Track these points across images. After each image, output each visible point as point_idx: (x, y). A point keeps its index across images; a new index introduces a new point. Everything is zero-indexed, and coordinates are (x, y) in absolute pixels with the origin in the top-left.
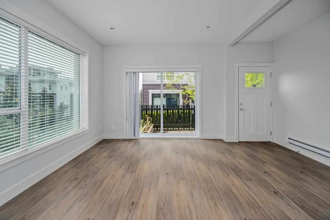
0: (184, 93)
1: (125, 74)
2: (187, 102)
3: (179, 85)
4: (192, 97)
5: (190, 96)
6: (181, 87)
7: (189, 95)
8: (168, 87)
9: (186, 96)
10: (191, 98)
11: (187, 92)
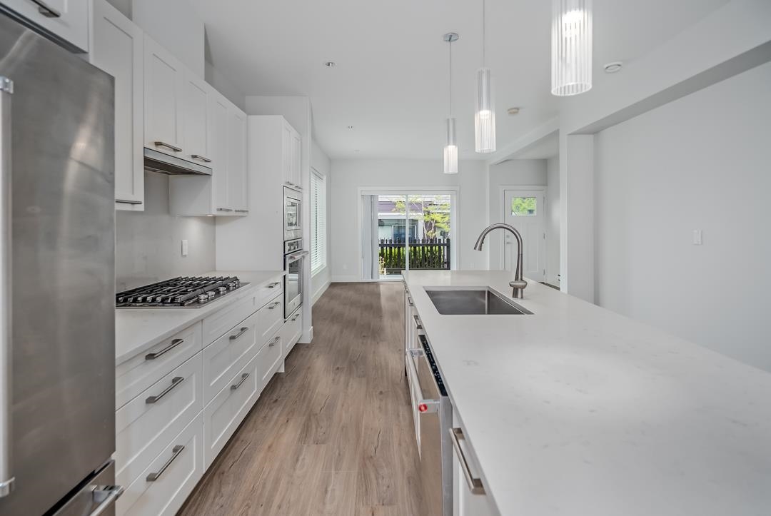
0: (427, 219)
1: (360, 197)
2: (434, 234)
3: (419, 204)
4: (442, 225)
5: (438, 224)
6: (423, 208)
7: (436, 222)
8: (399, 209)
9: (431, 224)
10: (439, 228)
11: (432, 217)
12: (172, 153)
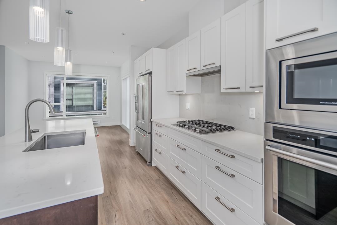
12: (195, 70)
